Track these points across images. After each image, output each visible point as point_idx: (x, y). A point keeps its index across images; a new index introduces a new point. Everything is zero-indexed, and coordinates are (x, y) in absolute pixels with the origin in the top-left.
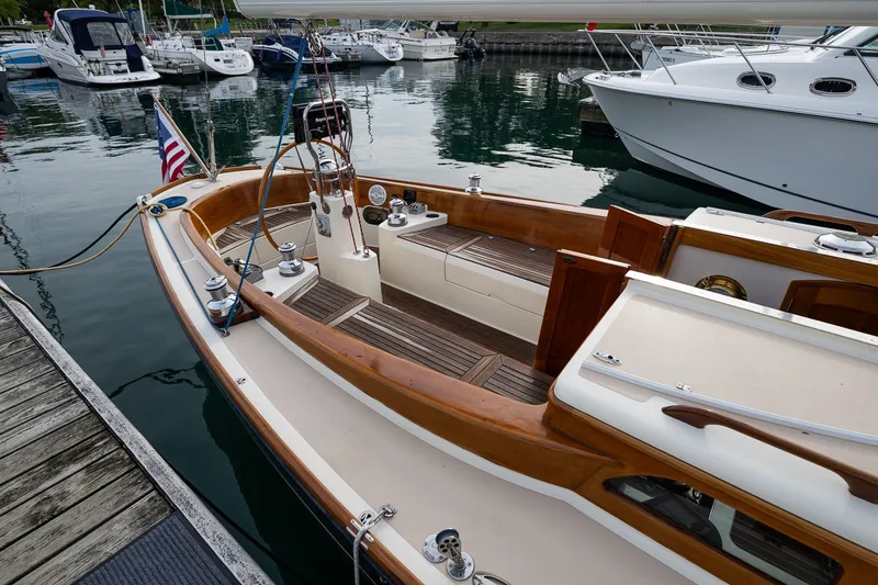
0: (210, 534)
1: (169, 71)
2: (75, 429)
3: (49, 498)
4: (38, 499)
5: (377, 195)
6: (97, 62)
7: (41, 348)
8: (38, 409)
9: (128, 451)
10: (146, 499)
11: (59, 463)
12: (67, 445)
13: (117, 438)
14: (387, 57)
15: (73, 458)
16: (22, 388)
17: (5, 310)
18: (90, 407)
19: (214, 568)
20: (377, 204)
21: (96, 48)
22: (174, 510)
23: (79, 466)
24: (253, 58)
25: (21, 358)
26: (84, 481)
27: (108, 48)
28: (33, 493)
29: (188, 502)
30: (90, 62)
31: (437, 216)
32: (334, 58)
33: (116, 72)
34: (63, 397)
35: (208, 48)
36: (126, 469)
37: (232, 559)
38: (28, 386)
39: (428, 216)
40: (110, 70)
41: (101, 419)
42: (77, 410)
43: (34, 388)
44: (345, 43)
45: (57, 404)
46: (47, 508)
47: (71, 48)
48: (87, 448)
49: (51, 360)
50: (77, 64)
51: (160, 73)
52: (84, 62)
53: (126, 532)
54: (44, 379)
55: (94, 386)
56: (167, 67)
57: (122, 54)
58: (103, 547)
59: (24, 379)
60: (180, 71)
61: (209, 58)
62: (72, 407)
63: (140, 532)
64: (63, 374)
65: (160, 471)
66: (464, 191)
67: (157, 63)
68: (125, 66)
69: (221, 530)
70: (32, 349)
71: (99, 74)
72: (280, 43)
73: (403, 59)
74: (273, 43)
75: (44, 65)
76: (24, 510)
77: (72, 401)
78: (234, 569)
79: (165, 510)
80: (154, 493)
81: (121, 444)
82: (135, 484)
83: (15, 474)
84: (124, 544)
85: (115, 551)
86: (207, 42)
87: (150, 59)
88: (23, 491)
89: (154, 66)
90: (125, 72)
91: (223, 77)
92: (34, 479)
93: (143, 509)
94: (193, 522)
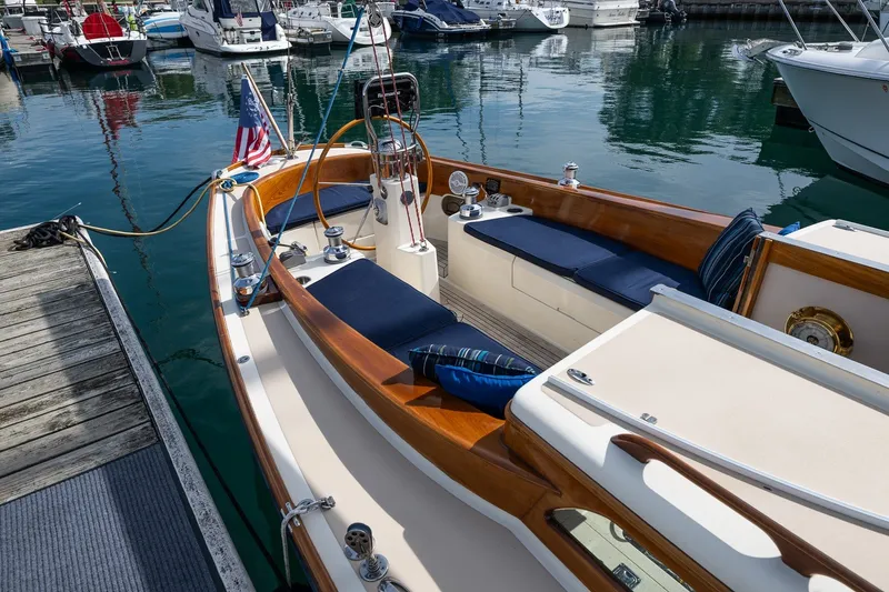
0: (181, 465)
1: (300, 40)
2: (105, 362)
3: (69, 412)
4: (61, 412)
5: (458, 183)
6: (233, 30)
7: (99, 292)
8: (81, 342)
9: (139, 386)
10: (141, 427)
11: (83, 388)
12: (94, 374)
13: (133, 375)
14: (547, 23)
15: (95, 387)
16: (75, 323)
17: (81, 258)
18: (122, 347)
19: (175, 491)
20: (456, 193)
21: (232, 16)
22: (160, 441)
23: (97, 392)
24: (391, 25)
25: (81, 300)
26: (97, 405)
27: (246, 15)
28: (58, 406)
29: (172, 436)
30: (226, 30)
31: (520, 211)
32: (483, 25)
33: (249, 41)
34: (104, 335)
35: (344, 16)
36: (132, 401)
37: (191, 487)
38: (79, 323)
39: (509, 211)
40: (243, 38)
41: (127, 359)
42: (112, 346)
43: (83, 325)
44: (498, 7)
45: (98, 340)
46: (64, 420)
47: (209, 16)
48: (107, 379)
49: (104, 305)
50: (213, 33)
51: (292, 43)
52: (221, 30)
53: (117, 449)
54: (94, 318)
55: (131, 331)
56: (299, 36)
57: (257, 22)
58: (95, 457)
59: (79, 317)
60: (311, 40)
61: (344, 26)
62: (108, 345)
63: (127, 452)
64: (110, 317)
65: (159, 407)
66: (556, 182)
67: (291, 32)
68: (259, 35)
69: (192, 464)
70: (92, 293)
71: (233, 43)
72: (423, 8)
73: (568, 26)
74: (415, 8)
75: (185, 34)
76: (47, 418)
77: (110, 340)
78: (190, 495)
79: (152, 438)
80: (148, 424)
81: (136, 380)
82: (136, 414)
83: (50, 389)
84: (114, 458)
85: (104, 462)
86: (344, 9)
87: (285, 27)
88: (53, 403)
89: (287, 35)
90: (257, 40)
91: (357, 46)
92: (62, 396)
93: (136, 434)
94: (170, 452)
